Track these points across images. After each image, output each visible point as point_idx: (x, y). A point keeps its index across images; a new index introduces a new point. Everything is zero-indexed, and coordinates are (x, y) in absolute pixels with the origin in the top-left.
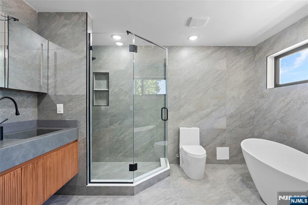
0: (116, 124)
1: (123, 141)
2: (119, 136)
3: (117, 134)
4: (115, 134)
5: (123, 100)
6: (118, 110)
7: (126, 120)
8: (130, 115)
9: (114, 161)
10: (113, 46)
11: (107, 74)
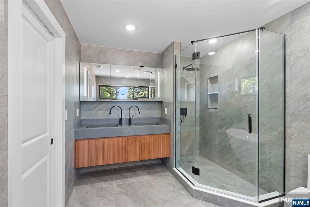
0: (224, 129)
1: (230, 148)
2: (226, 142)
3: (224, 139)
4: (223, 139)
5: (229, 102)
6: (226, 113)
7: (233, 126)
8: (237, 120)
9: (222, 167)
10: (221, 47)
11: (217, 77)
